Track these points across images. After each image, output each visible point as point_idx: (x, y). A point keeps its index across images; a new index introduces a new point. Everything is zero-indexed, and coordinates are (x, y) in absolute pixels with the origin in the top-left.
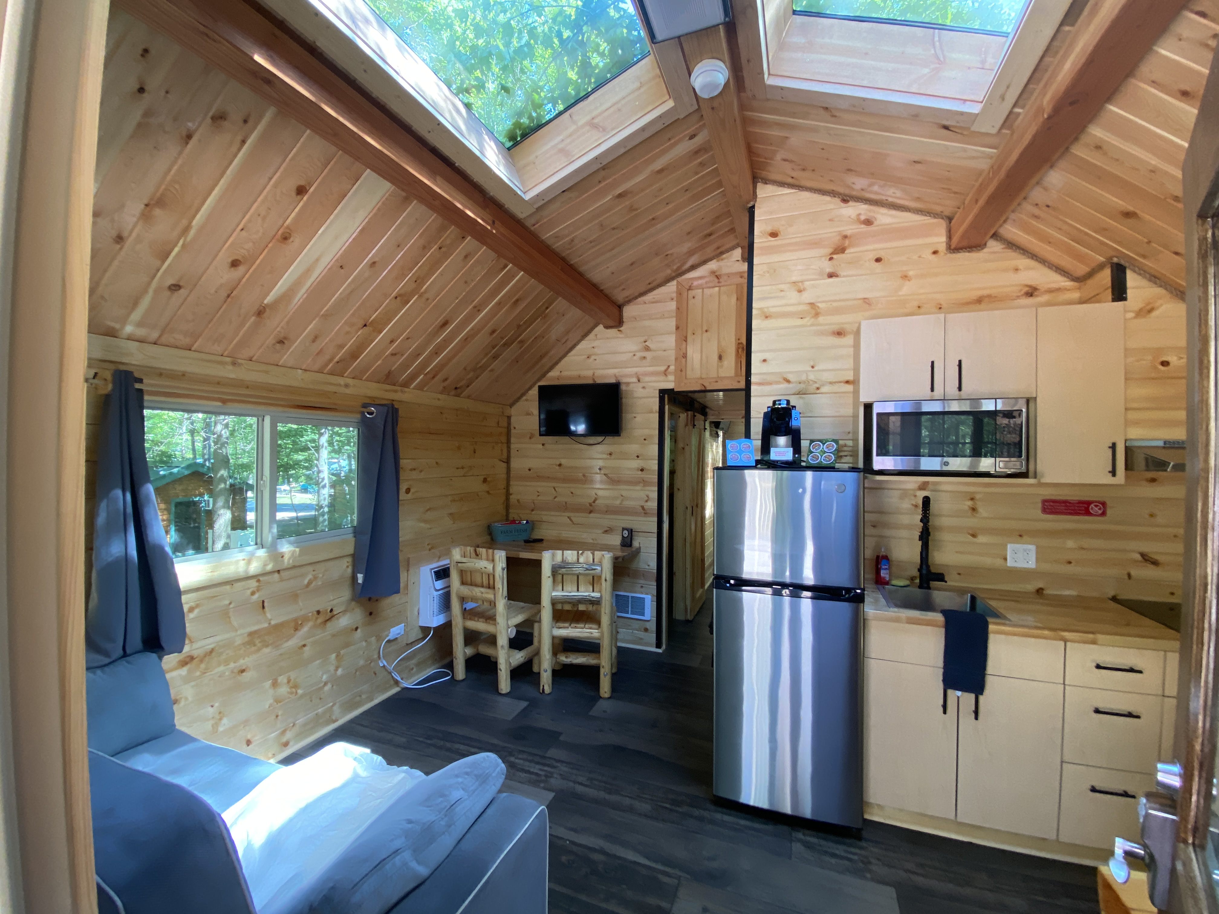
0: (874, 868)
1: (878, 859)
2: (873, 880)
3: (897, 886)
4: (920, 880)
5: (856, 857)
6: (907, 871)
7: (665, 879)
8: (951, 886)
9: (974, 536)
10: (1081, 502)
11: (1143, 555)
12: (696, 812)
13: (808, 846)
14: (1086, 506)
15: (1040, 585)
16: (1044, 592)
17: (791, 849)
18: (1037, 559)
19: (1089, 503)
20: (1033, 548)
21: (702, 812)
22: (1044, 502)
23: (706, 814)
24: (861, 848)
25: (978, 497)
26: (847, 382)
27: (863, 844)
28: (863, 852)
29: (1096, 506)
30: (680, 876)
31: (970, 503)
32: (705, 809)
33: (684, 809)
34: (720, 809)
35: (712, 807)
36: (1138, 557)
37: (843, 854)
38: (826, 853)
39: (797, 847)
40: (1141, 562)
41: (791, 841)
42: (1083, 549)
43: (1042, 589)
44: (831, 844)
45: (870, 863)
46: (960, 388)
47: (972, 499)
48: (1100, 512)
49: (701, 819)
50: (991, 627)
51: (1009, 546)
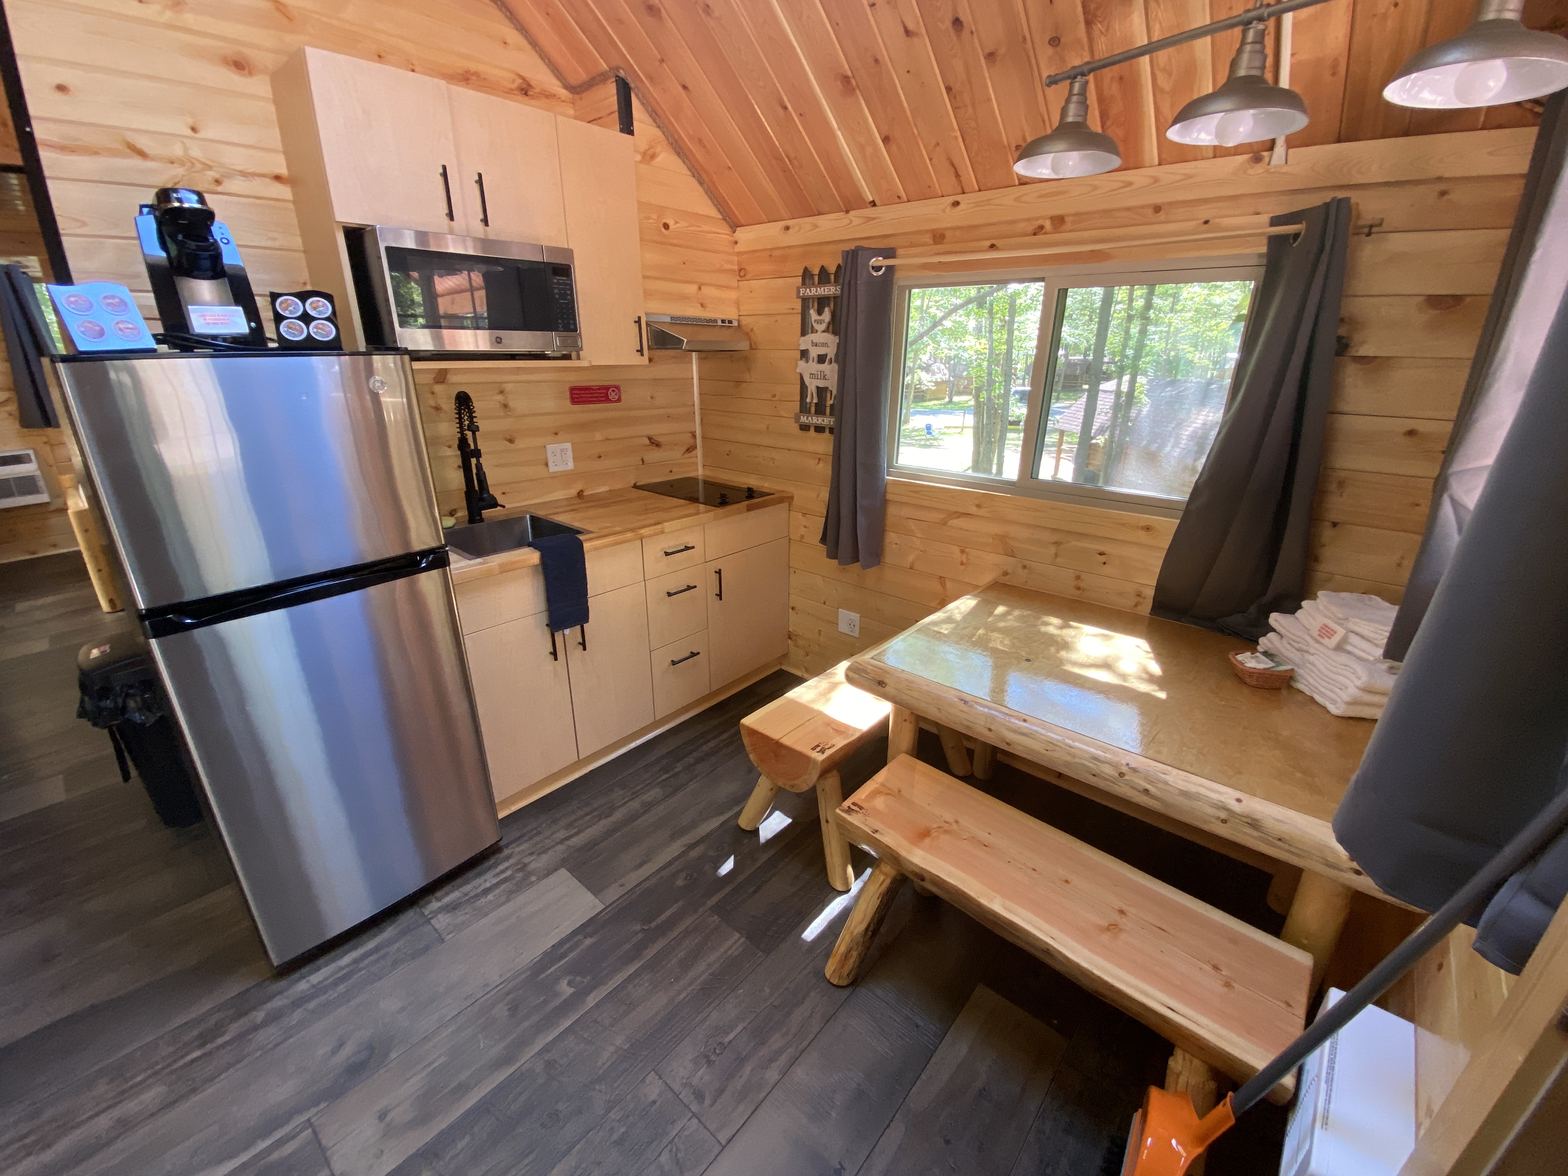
0: (533, 866)
1: (531, 854)
2: (540, 879)
3: (563, 863)
4: (577, 841)
5: (509, 873)
6: (562, 842)
7: (289, 1148)
8: (603, 822)
9: (511, 441)
10: (601, 388)
11: (650, 439)
12: (259, 1015)
13: (453, 908)
14: (605, 391)
15: (579, 487)
16: (585, 494)
17: (436, 930)
18: (575, 459)
19: (607, 388)
20: (568, 446)
21: (269, 1006)
22: (572, 390)
23: (278, 1002)
24: (508, 858)
25: (509, 387)
26: (278, 178)
27: (506, 852)
28: (512, 861)
29: (613, 391)
30: (309, 1120)
31: (500, 398)
32: (270, 998)
33: (234, 1029)
34: (297, 975)
35: (283, 983)
36: (647, 441)
37: (495, 881)
38: (477, 896)
39: (442, 922)
40: (647, 446)
41: (428, 921)
42: (608, 439)
43: (582, 491)
44: (477, 881)
45: (525, 865)
46: (485, 221)
47: (501, 392)
48: (617, 397)
49: (273, 1018)
50: (586, 546)
51: (549, 447)
